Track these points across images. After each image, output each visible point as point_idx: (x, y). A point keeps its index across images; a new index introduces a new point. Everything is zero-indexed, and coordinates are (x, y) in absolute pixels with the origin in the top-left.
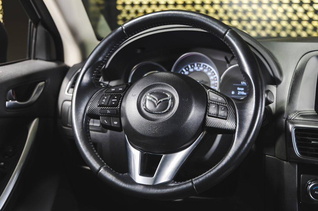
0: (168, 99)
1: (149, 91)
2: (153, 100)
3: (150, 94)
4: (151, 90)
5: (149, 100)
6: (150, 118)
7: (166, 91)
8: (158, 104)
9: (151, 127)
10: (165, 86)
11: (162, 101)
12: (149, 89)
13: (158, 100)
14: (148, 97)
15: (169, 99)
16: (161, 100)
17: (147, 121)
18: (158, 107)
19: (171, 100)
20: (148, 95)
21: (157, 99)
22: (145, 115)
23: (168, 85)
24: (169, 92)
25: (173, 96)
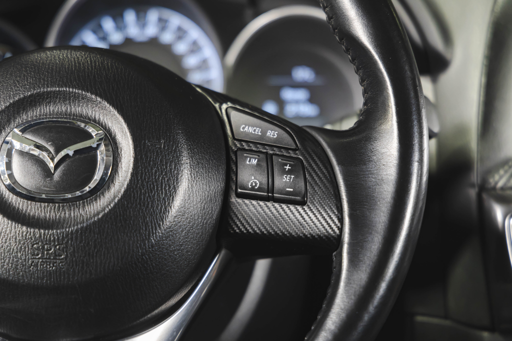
0: (95, 146)
1: (18, 120)
2: (36, 152)
3: (23, 131)
4: (25, 117)
5: (22, 153)
6: (34, 217)
7: (81, 116)
9: (38, 249)
10: (76, 98)
11: (71, 153)
12: (18, 113)
15: (98, 145)
16: (70, 151)
17: (24, 228)
19: (103, 148)
20: (15, 136)
21: (52, 149)
22: (14, 208)
23: (89, 94)
24: (95, 121)
25: (111, 134)
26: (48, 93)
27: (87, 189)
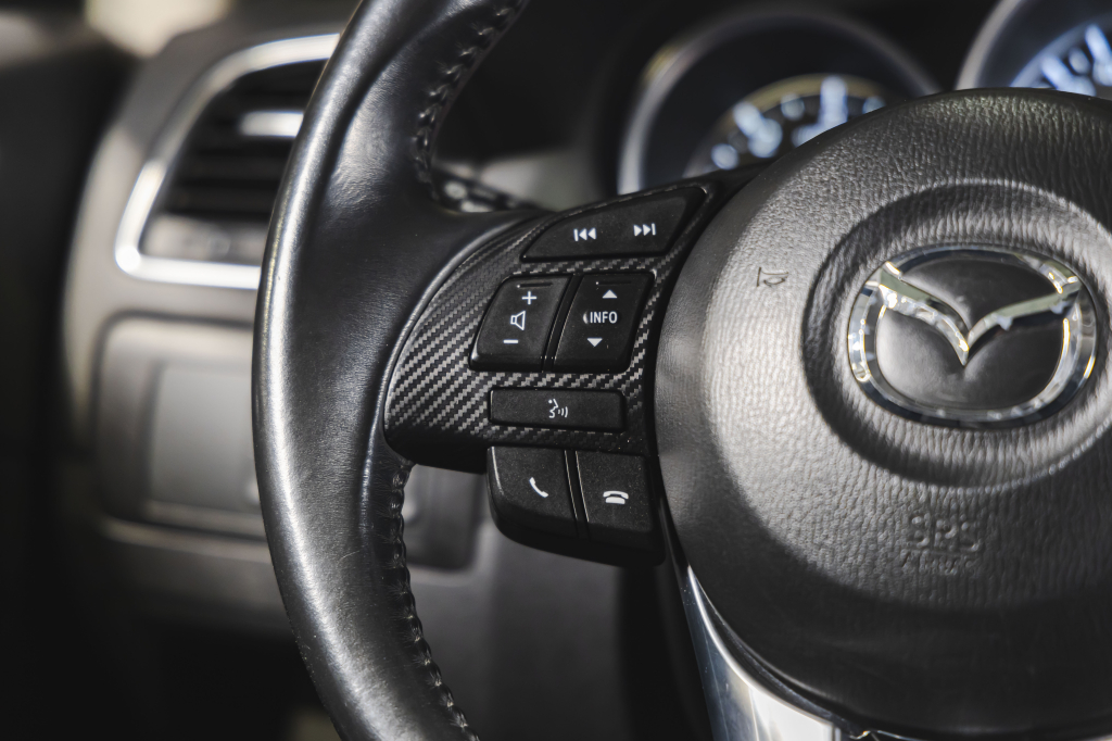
0: (1058, 309)
1: (896, 246)
2: (930, 316)
3: (905, 269)
4: (909, 238)
6: (916, 456)
7: (1032, 242)
8: (974, 350)
9: (922, 526)
10: (1023, 203)
11: (1006, 323)
12: (897, 230)
13: (976, 317)
14: (891, 299)
15: (1067, 310)
16: (1003, 318)
17: (895, 480)
18: (972, 370)
19: (1076, 314)
20: (888, 279)
21: (964, 312)
22: (876, 434)
23: (1052, 197)
24: (1061, 254)
25: (1095, 286)
26: (964, 189)
27: (1036, 403)
